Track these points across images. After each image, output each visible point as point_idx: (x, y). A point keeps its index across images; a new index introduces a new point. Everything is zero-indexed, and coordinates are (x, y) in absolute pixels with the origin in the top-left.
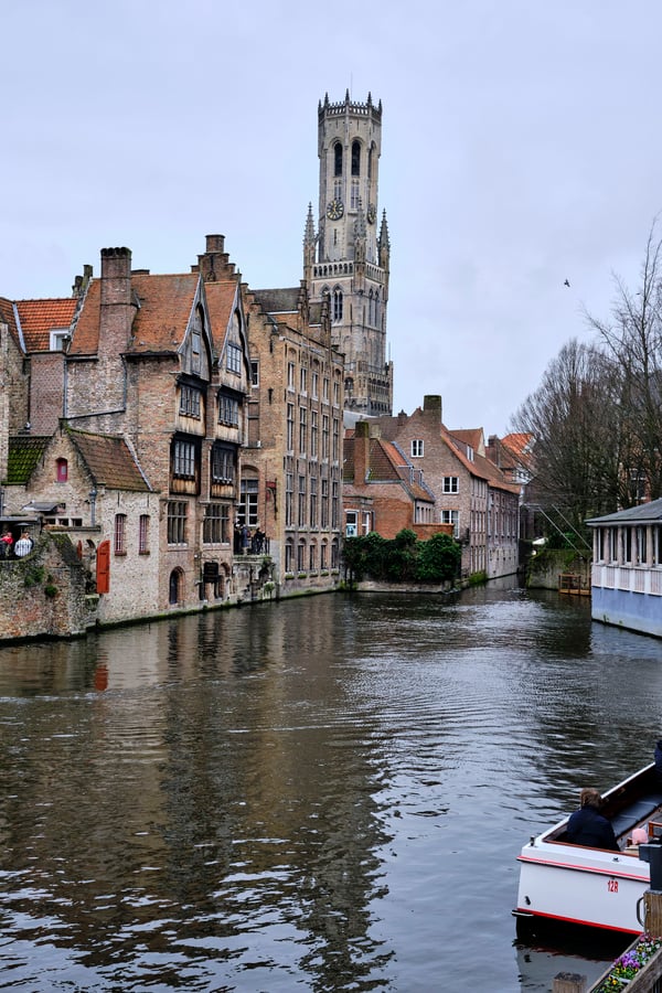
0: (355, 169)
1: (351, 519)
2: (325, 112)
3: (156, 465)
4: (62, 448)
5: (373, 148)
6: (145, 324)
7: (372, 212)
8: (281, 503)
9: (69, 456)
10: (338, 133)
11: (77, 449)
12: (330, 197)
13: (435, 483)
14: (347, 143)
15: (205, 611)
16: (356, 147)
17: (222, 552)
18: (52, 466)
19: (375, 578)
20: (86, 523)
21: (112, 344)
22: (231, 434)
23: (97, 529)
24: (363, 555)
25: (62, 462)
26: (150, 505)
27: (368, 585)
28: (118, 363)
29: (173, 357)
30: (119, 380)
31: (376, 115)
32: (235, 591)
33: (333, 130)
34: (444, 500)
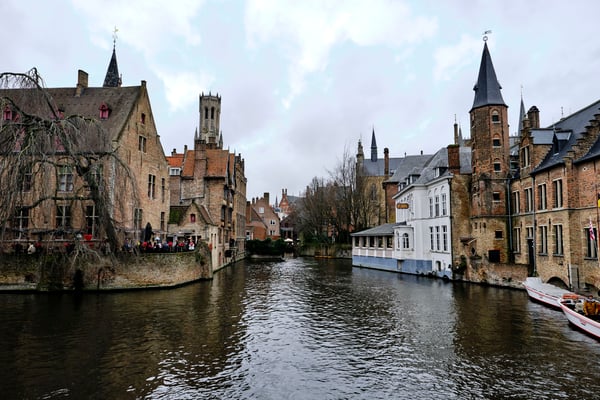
0: (212, 117)
1: (248, 234)
2: (202, 98)
3: (216, 216)
4: (193, 210)
5: (219, 111)
6: (211, 167)
7: (218, 131)
8: (236, 229)
9: (196, 213)
10: (207, 104)
11: (199, 211)
12: (203, 125)
13: (268, 221)
14: (210, 108)
15: (225, 267)
16: (213, 109)
17: (227, 247)
18: (189, 217)
19: (258, 254)
20: (203, 237)
21: (199, 174)
22: (231, 205)
23: (208, 239)
24: (254, 246)
25: (193, 215)
26: (214, 230)
27: (255, 256)
28: (201, 180)
29: (223, 179)
30: (202, 186)
31: (220, 100)
32: (229, 260)
33: (205, 104)
34: (270, 227)
